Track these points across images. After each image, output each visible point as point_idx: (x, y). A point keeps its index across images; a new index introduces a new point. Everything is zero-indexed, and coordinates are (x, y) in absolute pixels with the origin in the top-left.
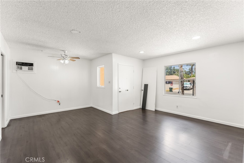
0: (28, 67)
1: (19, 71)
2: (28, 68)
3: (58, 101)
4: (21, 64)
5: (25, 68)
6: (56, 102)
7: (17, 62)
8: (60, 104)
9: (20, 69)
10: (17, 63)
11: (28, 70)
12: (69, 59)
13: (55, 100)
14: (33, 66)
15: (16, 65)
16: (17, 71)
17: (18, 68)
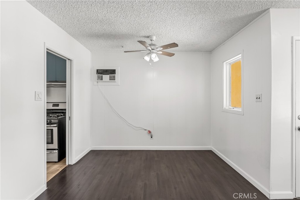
0: (109, 75)
1: (101, 83)
2: (110, 77)
3: (150, 132)
4: (101, 72)
5: (106, 77)
6: (147, 132)
7: (97, 70)
8: (152, 137)
9: (101, 80)
10: (97, 72)
11: (110, 79)
12: (161, 53)
13: (145, 129)
14: (115, 74)
15: (97, 74)
16: (98, 82)
17: (99, 78)
